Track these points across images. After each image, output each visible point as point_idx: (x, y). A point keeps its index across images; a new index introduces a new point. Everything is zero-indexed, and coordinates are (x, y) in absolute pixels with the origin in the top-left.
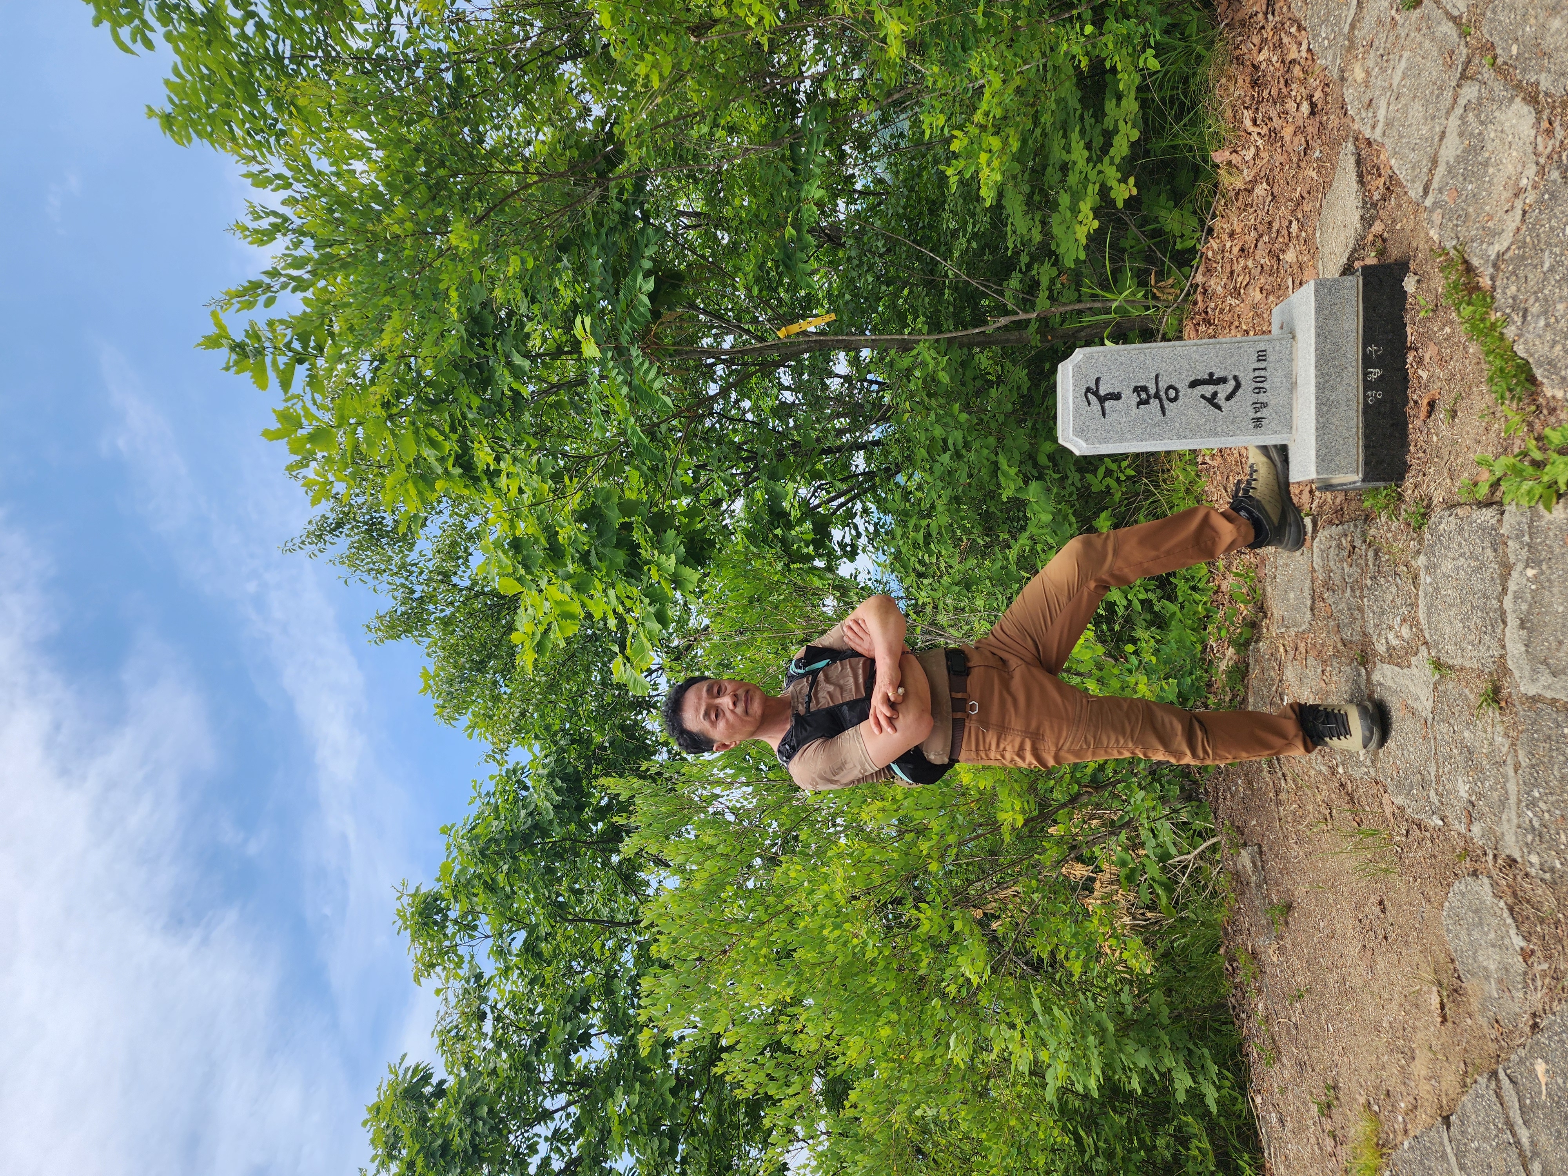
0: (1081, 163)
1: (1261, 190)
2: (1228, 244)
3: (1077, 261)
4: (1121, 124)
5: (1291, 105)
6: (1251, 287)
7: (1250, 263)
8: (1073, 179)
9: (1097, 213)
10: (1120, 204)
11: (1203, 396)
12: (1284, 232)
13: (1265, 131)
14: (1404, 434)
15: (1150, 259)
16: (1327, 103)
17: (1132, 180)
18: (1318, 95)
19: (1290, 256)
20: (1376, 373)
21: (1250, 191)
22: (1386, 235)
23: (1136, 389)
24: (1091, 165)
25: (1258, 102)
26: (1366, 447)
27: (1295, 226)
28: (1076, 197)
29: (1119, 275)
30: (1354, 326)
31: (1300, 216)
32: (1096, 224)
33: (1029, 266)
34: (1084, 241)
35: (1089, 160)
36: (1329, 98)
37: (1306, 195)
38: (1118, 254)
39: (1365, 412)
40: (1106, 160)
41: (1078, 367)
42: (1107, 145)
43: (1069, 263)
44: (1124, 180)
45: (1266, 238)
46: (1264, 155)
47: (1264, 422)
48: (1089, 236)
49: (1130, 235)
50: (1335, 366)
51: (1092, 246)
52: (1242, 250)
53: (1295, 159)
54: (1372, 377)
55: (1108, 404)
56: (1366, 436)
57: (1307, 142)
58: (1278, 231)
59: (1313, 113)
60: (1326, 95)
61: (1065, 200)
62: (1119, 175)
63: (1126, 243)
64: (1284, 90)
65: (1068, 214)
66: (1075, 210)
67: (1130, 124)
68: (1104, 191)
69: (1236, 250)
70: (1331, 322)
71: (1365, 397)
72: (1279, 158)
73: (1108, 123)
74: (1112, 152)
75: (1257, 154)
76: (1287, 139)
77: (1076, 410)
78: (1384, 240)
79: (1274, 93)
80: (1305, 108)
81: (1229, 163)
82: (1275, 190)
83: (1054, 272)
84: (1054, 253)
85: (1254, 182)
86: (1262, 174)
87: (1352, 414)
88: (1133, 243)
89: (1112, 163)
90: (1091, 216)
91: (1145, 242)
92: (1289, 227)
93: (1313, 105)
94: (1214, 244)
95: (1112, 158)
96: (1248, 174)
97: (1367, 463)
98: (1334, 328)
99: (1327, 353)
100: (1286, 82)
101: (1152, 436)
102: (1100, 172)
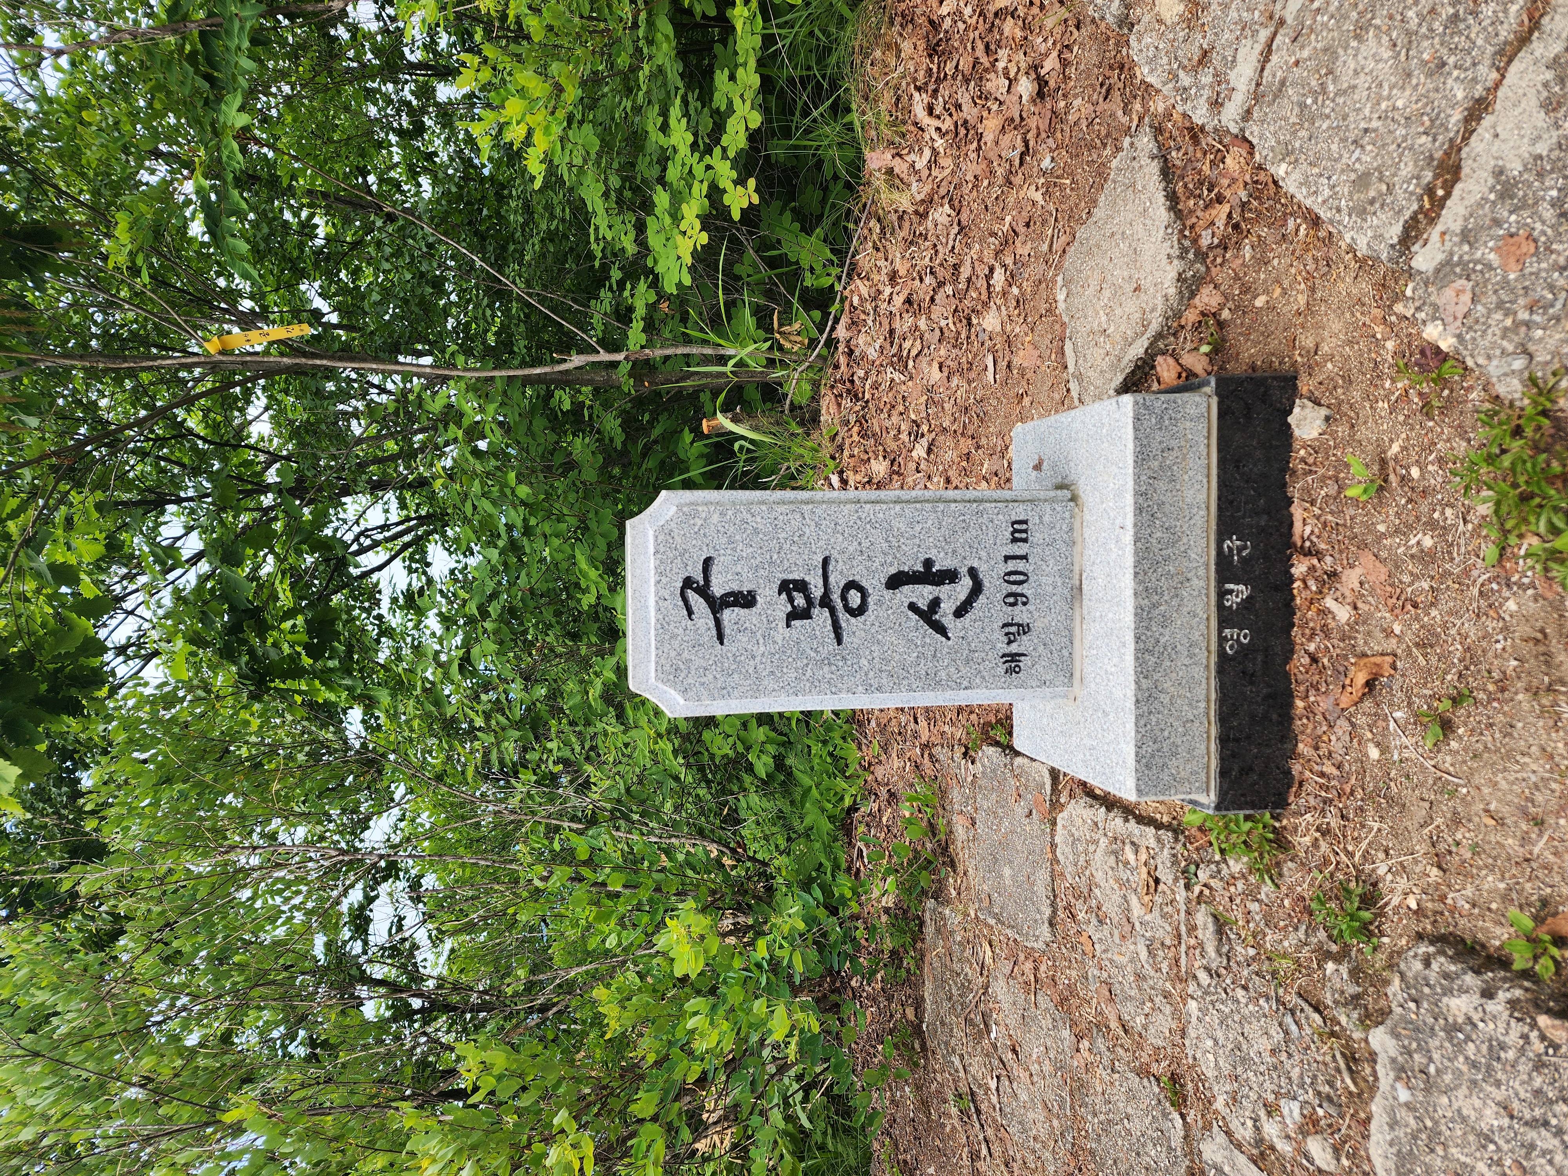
0: (684, 150)
1: (941, 214)
2: (888, 290)
3: (679, 285)
4: (737, 102)
5: (996, 84)
6: (923, 361)
7: (922, 323)
8: (673, 173)
9: (706, 222)
10: (736, 215)
11: (912, 607)
12: (981, 283)
13: (947, 124)
14: (1286, 717)
15: (770, 294)
16: (1066, 78)
17: (752, 183)
18: (1050, 64)
19: (991, 321)
20: (1240, 592)
21: (924, 216)
22: (1226, 314)
23: (787, 587)
24: (697, 155)
25: (938, 81)
26: (1224, 740)
27: (999, 278)
28: (677, 199)
29: (733, 310)
30: (1203, 496)
31: (1009, 261)
32: (704, 238)
33: (621, 285)
34: (689, 260)
35: (694, 146)
36: (1071, 71)
37: (1021, 229)
38: (733, 282)
39: (1221, 671)
40: (717, 151)
41: (665, 534)
42: (719, 129)
43: (670, 288)
44: (740, 182)
45: (949, 289)
46: (947, 162)
47: (1025, 662)
48: (694, 253)
49: (746, 260)
50: (1170, 576)
51: (700, 267)
52: (908, 301)
53: (1000, 172)
54: (1233, 601)
55: (729, 615)
56: (1223, 719)
57: (1026, 143)
58: (969, 280)
59: (1041, 95)
60: (1065, 64)
61: (661, 199)
62: (734, 174)
63: (740, 269)
64: (984, 60)
65: (668, 220)
66: (676, 217)
67: (748, 103)
68: (715, 193)
69: (898, 300)
70: (1162, 485)
71: (1222, 640)
72: (971, 169)
73: (719, 101)
74: (725, 140)
75: (934, 162)
76: (989, 138)
77: (663, 625)
78: (1221, 325)
79: (965, 64)
80: (1026, 87)
81: (890, 171)
82: (964, 216)
83: (652, 297)
84: (652, 271)
85: (929, 201)
86: (943, 191)
87: (1199, 673)
88: (750, 271)
89: (725, 157)
90: (698, 225)
91: (765, 272)
92: (989, 277)
93: (1042, 82)
94: (863, 288)
95: (724, 150)
96: (918, 191)
97: (1223, 773)
98: (1168, 498)
99: (1156, 547)
100: (987, 47)
101: (815, 685)
102: (709, 167)
